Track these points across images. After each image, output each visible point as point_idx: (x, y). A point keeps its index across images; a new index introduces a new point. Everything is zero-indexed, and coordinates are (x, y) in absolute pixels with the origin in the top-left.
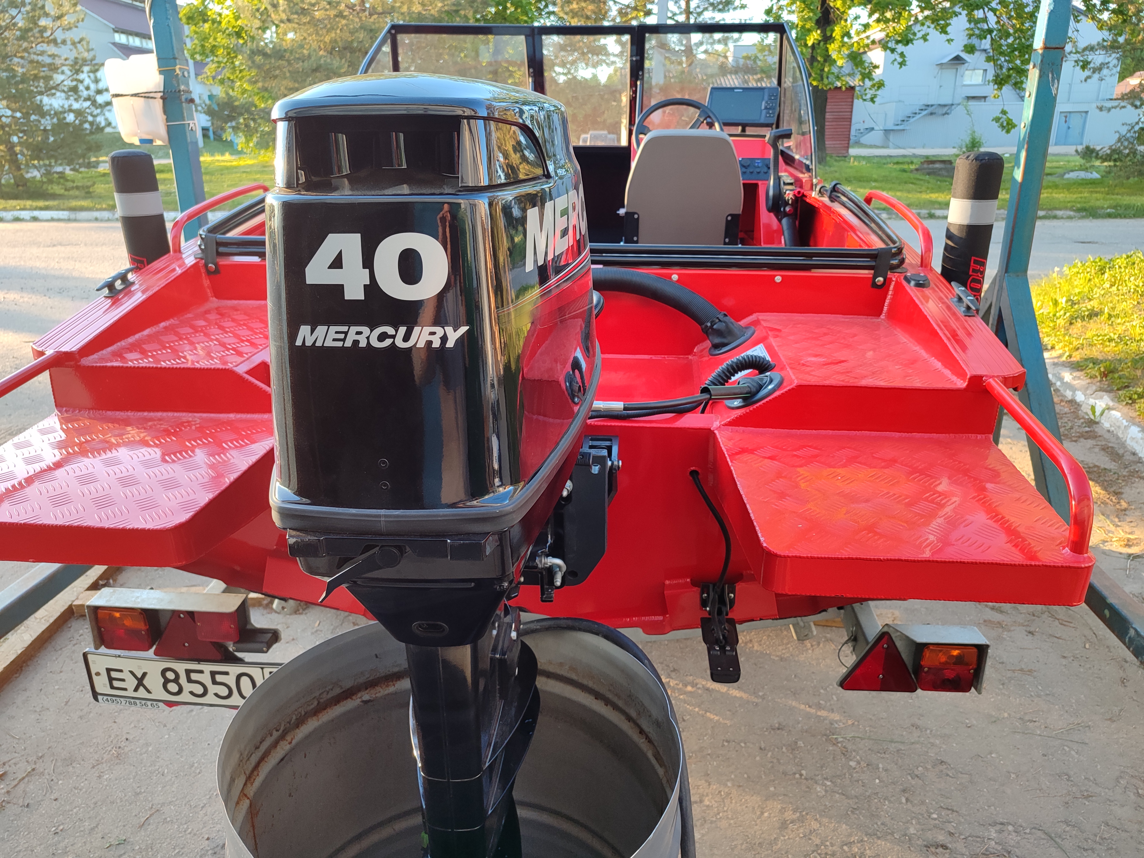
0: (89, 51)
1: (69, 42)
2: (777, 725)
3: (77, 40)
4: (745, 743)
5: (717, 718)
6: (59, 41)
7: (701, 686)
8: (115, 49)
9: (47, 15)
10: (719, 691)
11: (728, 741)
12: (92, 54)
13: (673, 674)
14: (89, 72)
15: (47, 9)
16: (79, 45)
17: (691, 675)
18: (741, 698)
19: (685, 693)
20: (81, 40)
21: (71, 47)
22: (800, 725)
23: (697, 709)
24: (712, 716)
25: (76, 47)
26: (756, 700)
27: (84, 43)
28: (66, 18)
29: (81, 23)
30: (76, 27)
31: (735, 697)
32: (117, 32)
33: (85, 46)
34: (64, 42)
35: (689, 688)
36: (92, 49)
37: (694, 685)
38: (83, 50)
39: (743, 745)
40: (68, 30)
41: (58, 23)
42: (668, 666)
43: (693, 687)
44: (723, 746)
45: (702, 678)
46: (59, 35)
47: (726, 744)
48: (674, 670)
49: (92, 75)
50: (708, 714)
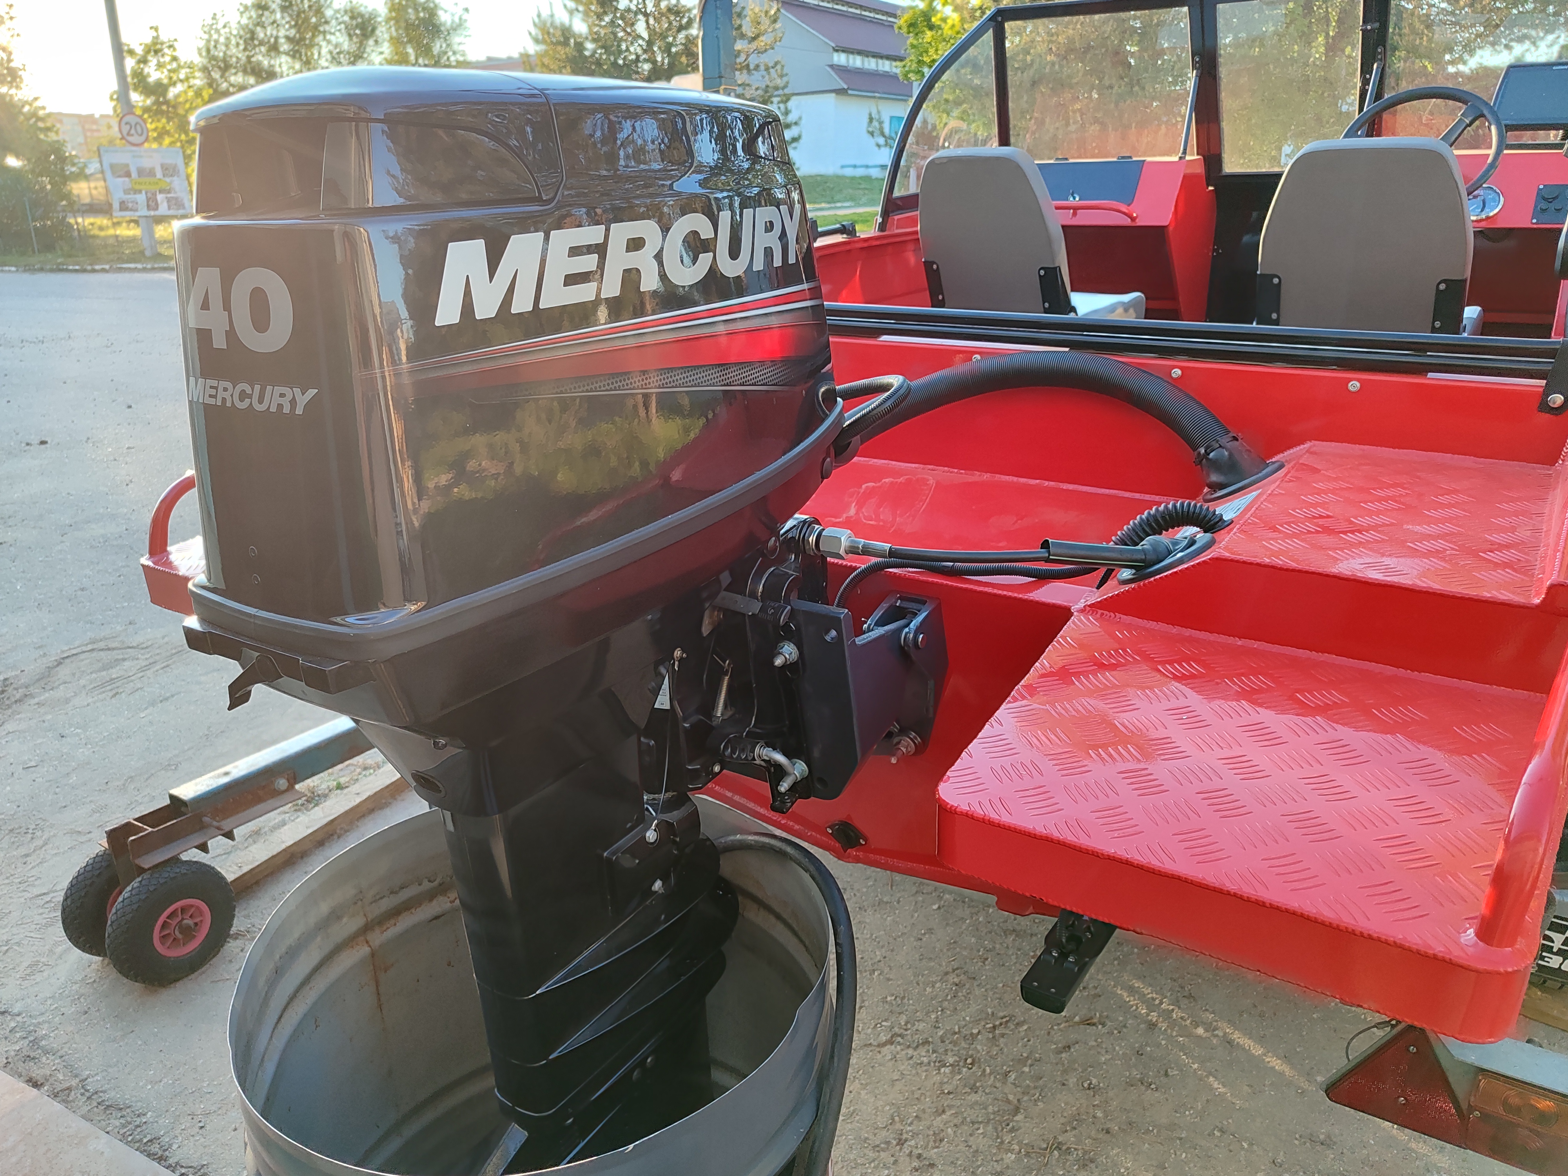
0: (781, 76)
1: (762, 68)
2: (1322, 1137)
3: (771, 65)
4: (1251, 1144)
5: (1222, 1090)
6: (752, 67)
7: (1221, 1034)
8: (833, 73)
9: (743, 36)
10: (1247, 1052)
11: (1221, 1130)
12: (785, 79)
13: (1184, 1003)
14: (779, 103)
15: (744, 29)
16: (772, 70)
17: (1213, 1012)
18: (1282, 1074)
19: (1189, 1035)
20: (776, 63)
21: (764, 73)
22: (1365, 1152)
23: (1196, 1066)
24: (1216, 1085)
25: (769, 73)
26: (1306, 1085)
27: (779, 67)
28: (761, 38)
29: (778, 43)
30: (773, 49)
31: (1273, 1068)
32: (837, 51)
33: (779, 71)
34: (757, 67)
35: (1200, 1031)
36: (787, 75)
37: (1210, 1028)
38: (776, 76)
39: (1245, 1145)
40: (762, 53)
41: (754, 45)
42: (1182, 988)
43: (1206, 1030)
44: (1211, 1135)
45: (1229, 1021)
46: (753, 60)
47: (1217, 1133)
48: (1190, 996)
49: (782, 106)
50: (1211, 1079)
